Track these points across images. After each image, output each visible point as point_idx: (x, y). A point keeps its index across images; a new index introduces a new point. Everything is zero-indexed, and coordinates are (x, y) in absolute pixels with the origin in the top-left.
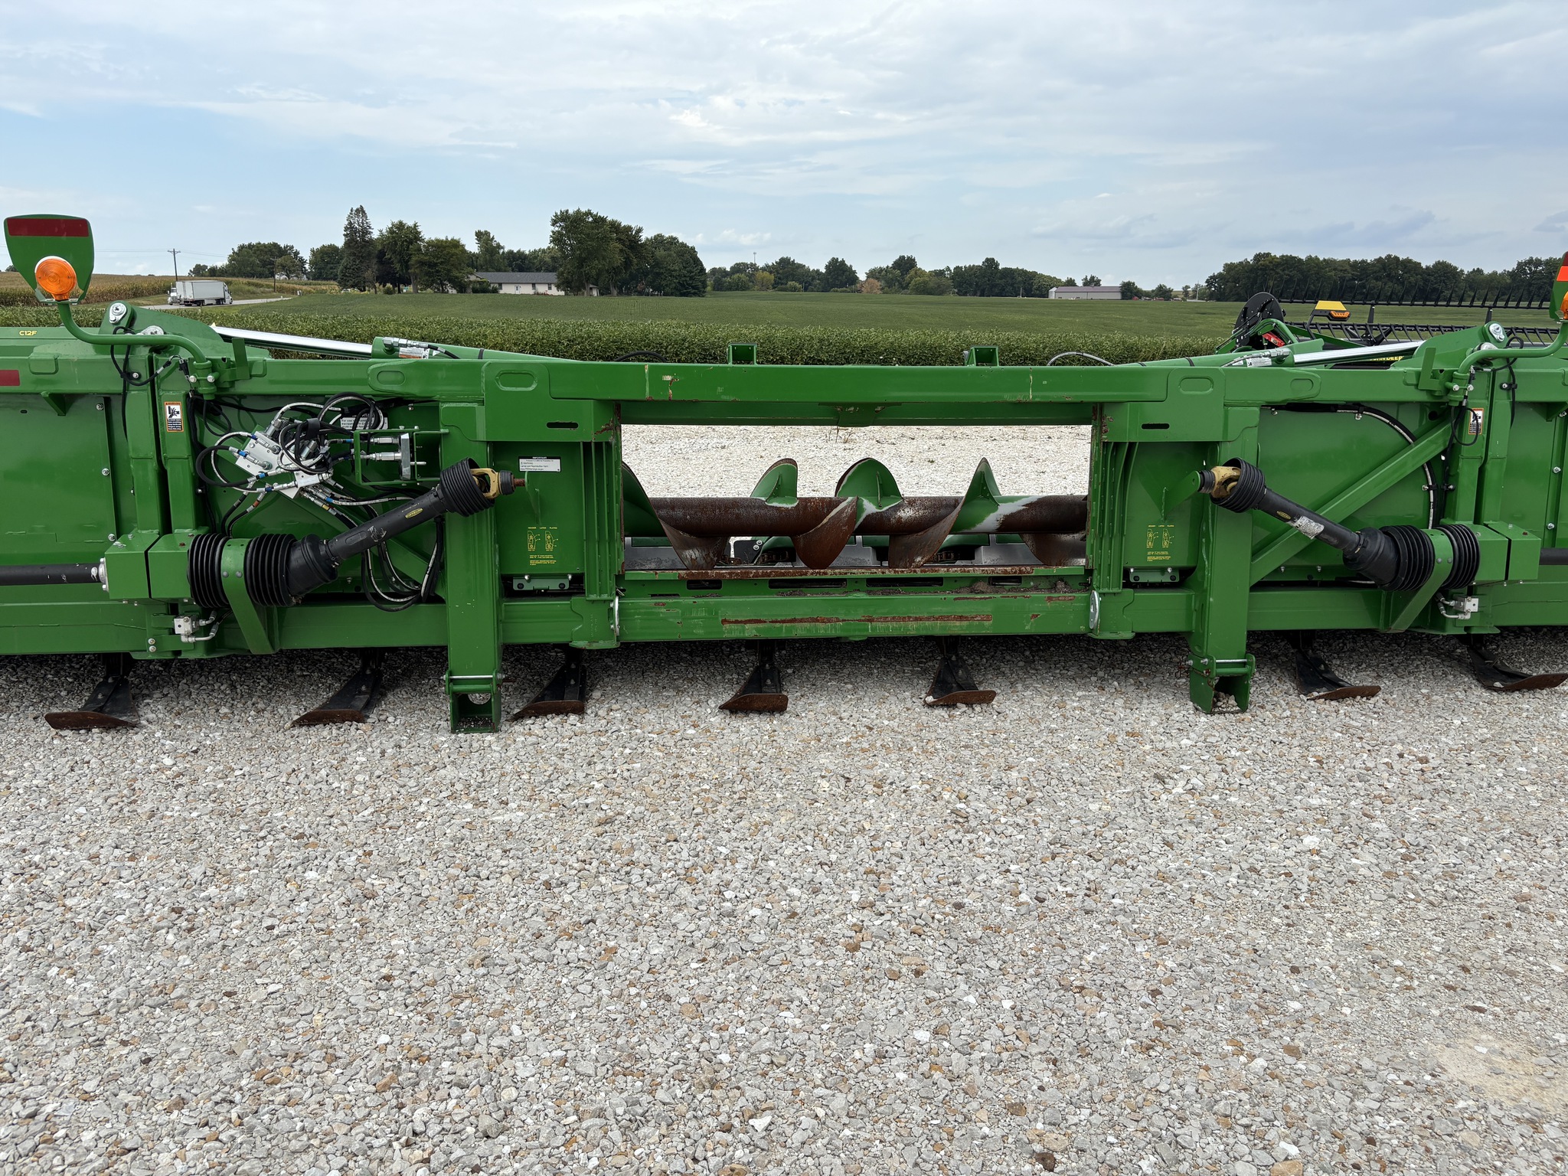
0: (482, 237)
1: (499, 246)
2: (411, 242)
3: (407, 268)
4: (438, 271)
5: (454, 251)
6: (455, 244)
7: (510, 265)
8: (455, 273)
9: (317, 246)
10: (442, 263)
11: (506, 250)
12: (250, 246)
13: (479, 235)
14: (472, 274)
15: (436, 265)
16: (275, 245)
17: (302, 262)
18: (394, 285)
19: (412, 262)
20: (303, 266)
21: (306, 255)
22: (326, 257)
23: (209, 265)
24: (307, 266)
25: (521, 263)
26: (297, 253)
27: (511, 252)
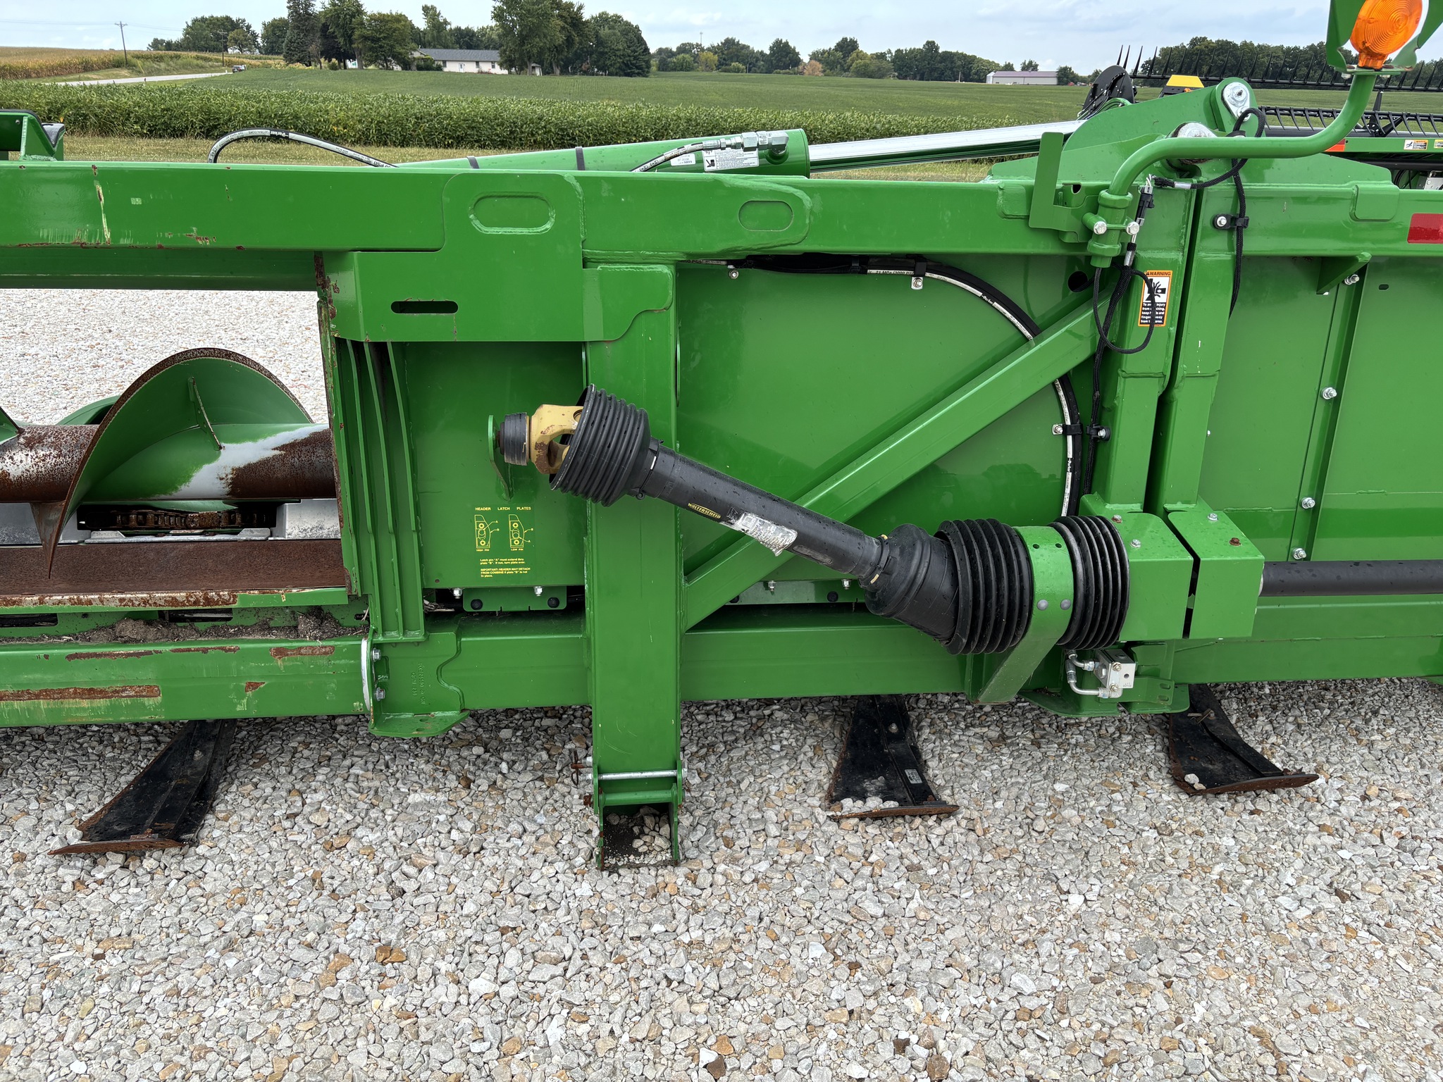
0: (429, 11)
1: (446, 22)
2: (353, 16)
3: (351, 42)
4: (381, 47)
5: (396, 25)
6: (400, 19)
7: (458, 42)
8: (398, 49)
9: (269, 19)
10: (385, 38)
11: (453, 27)
12: (203, 20)
13: (426, 9)
14: (415, 50)
15: (379, 39)
16: (228, 19)
17: (255, 36)
18: (340, 61)
19: (354, 37)
20: (255, 40)
21: (258, 29)
22: (275, 29)
23: (166, 39)
24: (259, 40)
25: (467, 40)
26: (248, 27)
27: (458, 29)
